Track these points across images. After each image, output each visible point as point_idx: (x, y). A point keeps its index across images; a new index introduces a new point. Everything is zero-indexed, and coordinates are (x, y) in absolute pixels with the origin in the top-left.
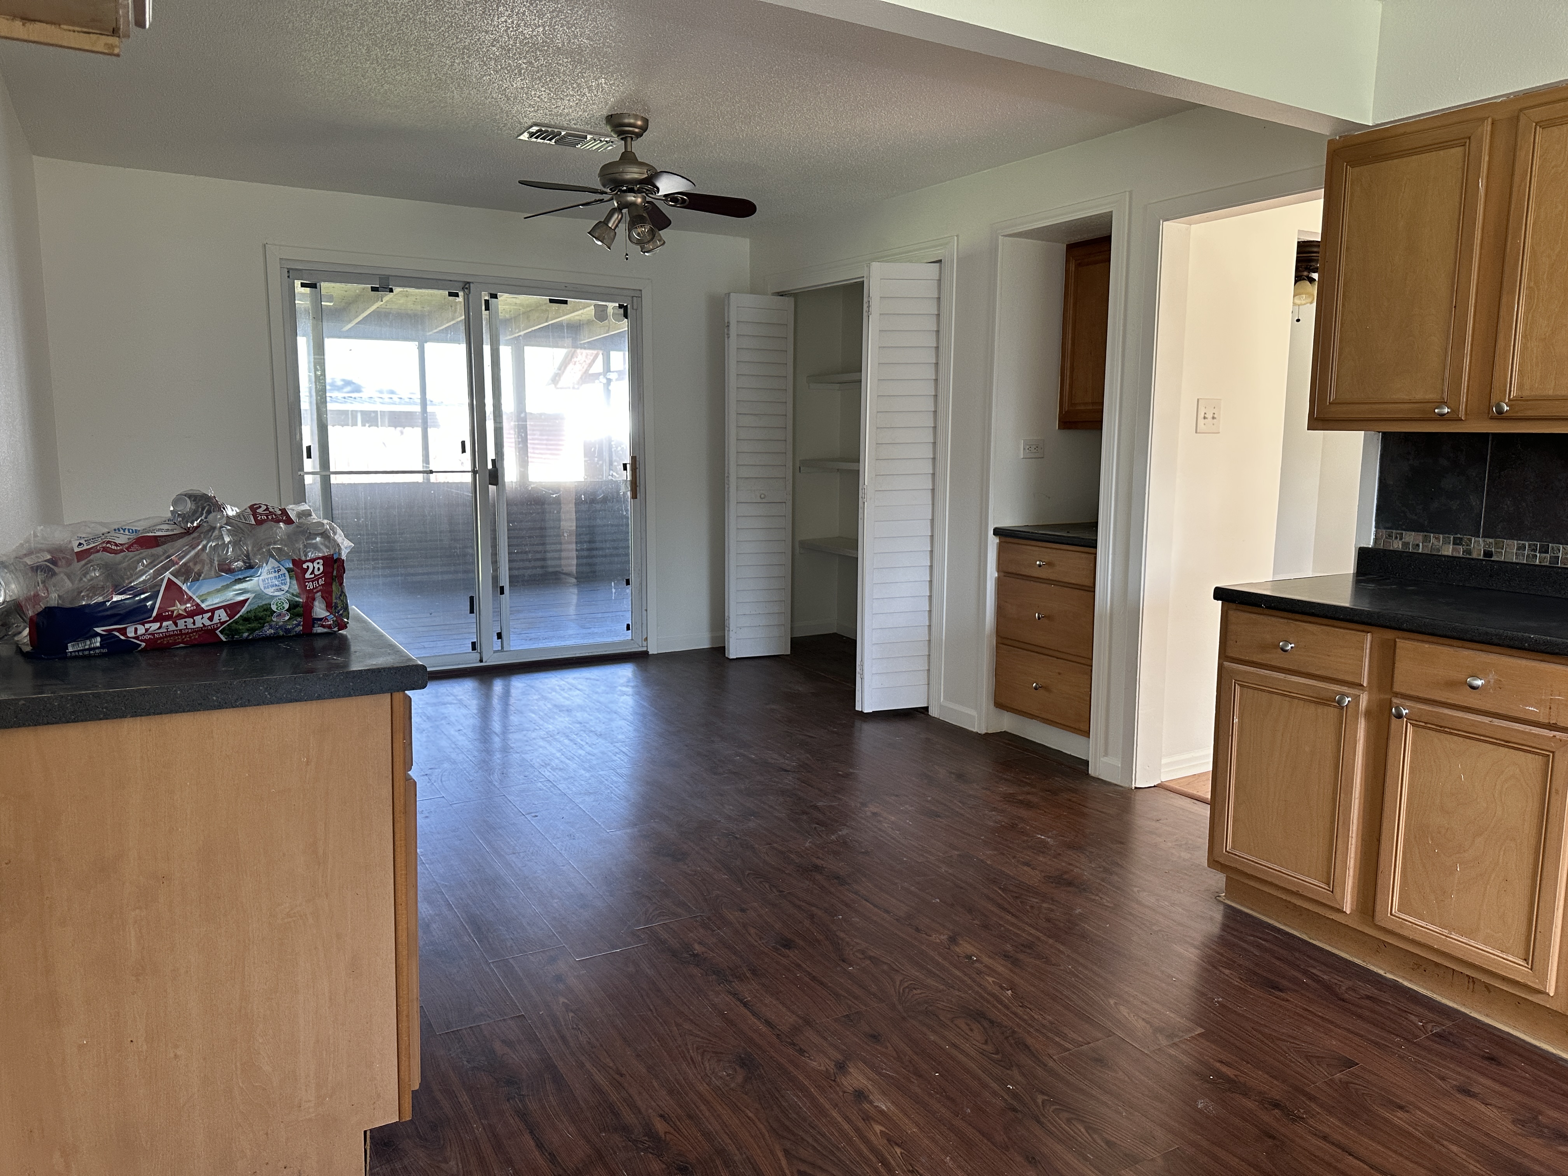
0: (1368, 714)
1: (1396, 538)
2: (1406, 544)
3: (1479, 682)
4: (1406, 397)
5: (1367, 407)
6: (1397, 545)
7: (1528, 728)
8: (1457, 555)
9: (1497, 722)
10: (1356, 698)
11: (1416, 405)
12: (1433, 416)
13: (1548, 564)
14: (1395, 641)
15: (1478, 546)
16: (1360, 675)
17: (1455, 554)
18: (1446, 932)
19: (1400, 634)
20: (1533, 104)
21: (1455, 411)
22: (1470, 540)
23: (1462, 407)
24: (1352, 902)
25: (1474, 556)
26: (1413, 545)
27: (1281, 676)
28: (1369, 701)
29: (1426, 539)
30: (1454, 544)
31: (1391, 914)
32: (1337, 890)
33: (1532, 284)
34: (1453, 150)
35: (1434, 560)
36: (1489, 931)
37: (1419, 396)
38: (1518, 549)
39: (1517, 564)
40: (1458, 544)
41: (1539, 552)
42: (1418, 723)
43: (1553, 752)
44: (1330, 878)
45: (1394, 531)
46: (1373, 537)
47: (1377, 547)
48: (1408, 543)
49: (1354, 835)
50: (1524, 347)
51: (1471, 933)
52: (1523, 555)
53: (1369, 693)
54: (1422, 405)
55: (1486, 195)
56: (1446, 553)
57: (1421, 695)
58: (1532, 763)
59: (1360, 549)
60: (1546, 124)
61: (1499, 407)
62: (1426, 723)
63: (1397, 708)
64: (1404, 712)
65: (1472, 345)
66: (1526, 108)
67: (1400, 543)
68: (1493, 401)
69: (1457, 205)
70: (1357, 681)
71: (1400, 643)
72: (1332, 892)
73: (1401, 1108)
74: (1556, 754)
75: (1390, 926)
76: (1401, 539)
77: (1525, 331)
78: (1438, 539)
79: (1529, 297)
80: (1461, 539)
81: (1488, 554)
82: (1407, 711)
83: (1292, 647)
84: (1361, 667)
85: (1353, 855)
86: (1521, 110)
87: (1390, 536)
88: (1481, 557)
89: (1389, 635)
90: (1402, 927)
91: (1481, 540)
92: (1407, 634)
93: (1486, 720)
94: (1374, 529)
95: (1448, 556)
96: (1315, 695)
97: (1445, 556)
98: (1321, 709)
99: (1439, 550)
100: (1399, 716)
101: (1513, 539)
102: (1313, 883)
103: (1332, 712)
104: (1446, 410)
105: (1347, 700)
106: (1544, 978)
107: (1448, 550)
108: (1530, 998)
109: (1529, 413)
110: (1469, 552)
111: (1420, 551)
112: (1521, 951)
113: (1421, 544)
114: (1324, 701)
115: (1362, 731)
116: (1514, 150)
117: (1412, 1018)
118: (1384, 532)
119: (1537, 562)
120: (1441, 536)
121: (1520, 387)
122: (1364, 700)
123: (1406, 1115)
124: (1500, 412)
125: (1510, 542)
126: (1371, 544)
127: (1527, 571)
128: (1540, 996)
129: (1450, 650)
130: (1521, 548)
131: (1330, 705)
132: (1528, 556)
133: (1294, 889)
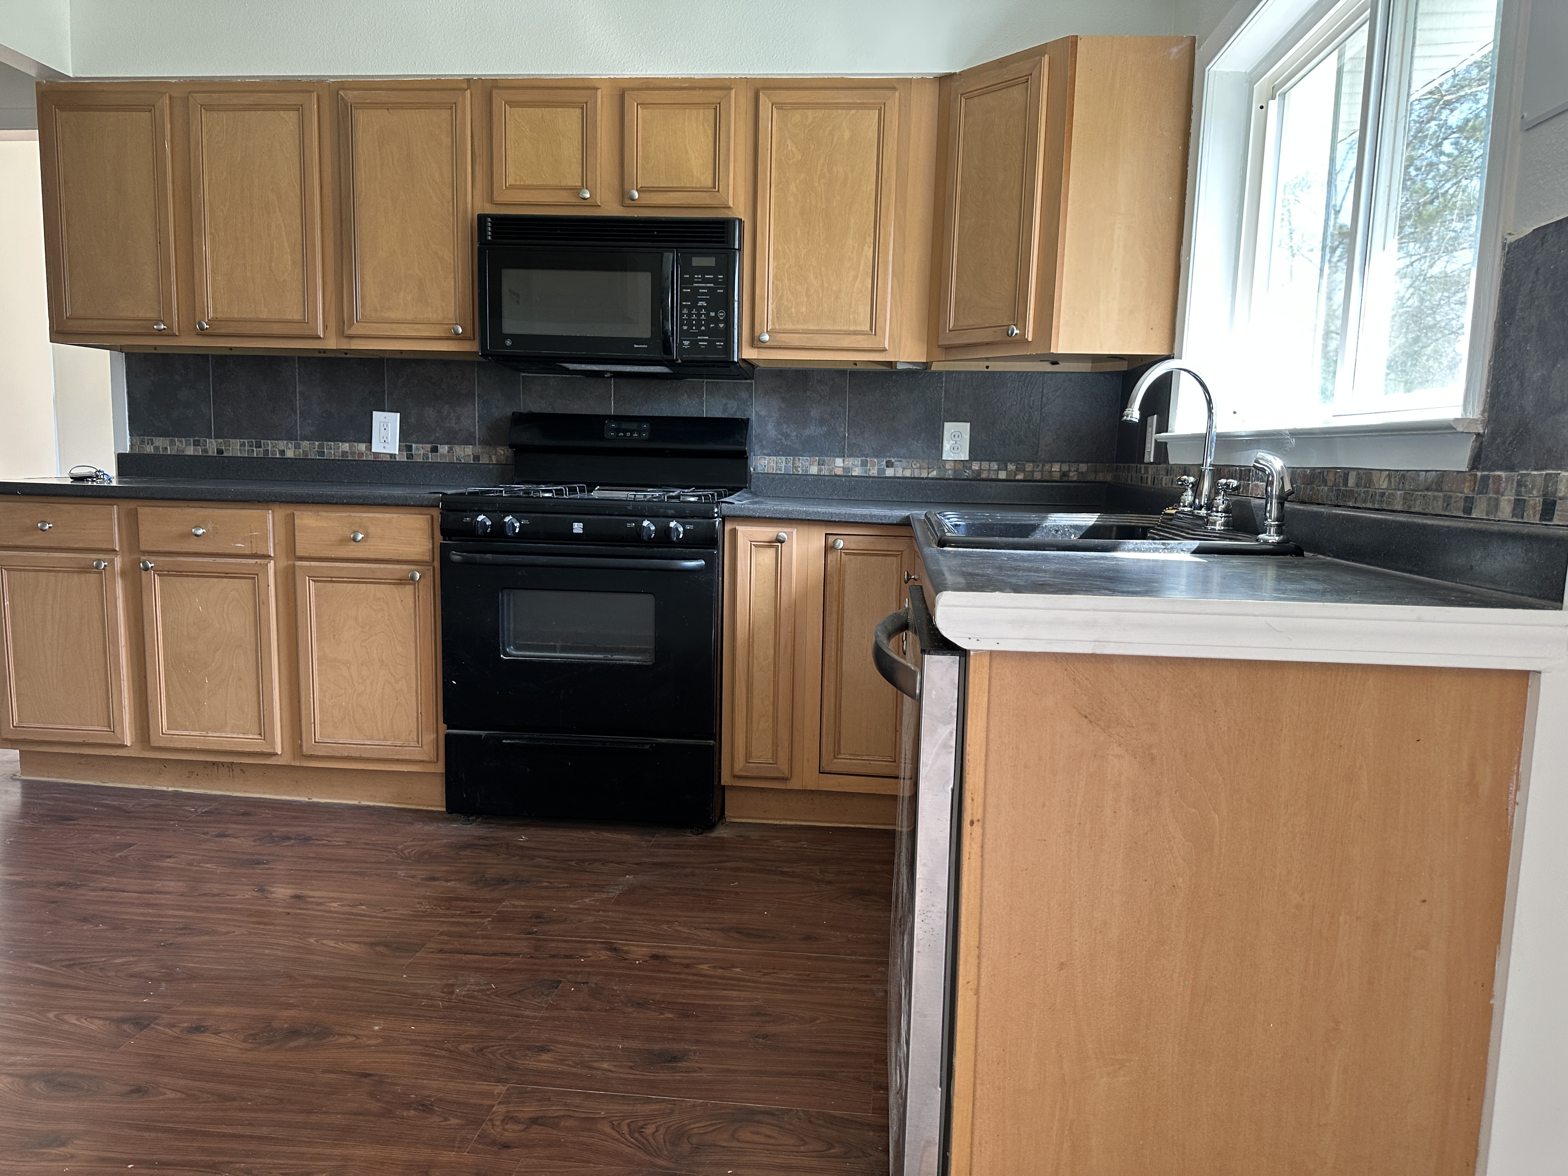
0: (123, 574)
1: (148, 443)
2: (156, 448)
3: (200, 532)
4: (130, 315)
5: (99, 322)
6: (149, 449)
7: (239, 560)
8: (197, 454)
9: (218, 560)
10: (112, 562)
11: (139, 322)
12: (154, 331)
13: (262, 456)
14: (136, 509)
15: (212, 446)
16: (112, 541)
17: (196, 454)
18: (204, 733)
19: (139, 502)
20: (197, 90)
21: (170, 327)
22: (206, 441)
23: (175, 325)
24: (131, 735)
25: (210, 454)
26: (162, 448)
27: (45, 554)
28: (123, 563)
29: (172, 443)
30: (194, 445)
31: (163, 734)
32: (117, 729)
33: (213, 231)
34: (142, 114)
35: (180, 459)
36: (234, 721)
37: (141, 315)
38: (241, 446)
39: (241, 457)
40: (197, 445)
41: (256, 447)
42: (162, 573)
43: (257, 575)
44: (110, 721)
45: (146, 438)
46: (128, 444)
47: (134, 452)
48: (158, 447)
49: (125, 678)
50: (214, 280)
51: (221, 729)
52: (245, 450)
53: (123, 557)
54: (144, 322)
55: (172, 156)
56: (188, 453)
57: (161, 549)
58: (244, 585)
59: (118, 454)
60: (209, 108)
61: (200, 324)
62: (168, 571)
63: (144, 563)
64: (150, 566)
65: (176, 275)
66: (195, 92)
67: (152, 447)
68: (197, 321)
69: (151, 159)
70: (110, 547)
71: (141, 510)
72: (113, 732)
73: (170, 857)
74: (259, 575)
75: (162, 744)
76: (152, 444)
77: (213, 266)
78: (181, 442)
79: (213, 241)
80: (199, 441)
81: (220, 452)
82: (153, 565)
83: (50, 527)
84: (112, 535)
85: (126, 696)
86: (190, 92)
87: (143, 442)
88: (215, 455)
89: (131, 505)
90: (171, 741)
91: (213, 440)
92: (147, 502)
93: (211, 560)
94: (128, 437)
95: (190, 456)
96: (77, 566)
97: (187, 456)
98: (83, 577)
99: (183, 451)
100: (146, 569)
101: (236, 438)
102: (95, 729)
103: (93, 577)
104: (162, 327)
105: (103, 564)
106: (273, 743)
107: (190, 451)
108: (266, 762)
109: (223, 331)
110: (205, 451)
111: (169, 453)
112: (256, 729)
113: (169, 448)
114: (85, 570)
115: (120, 588)
116: (188, 123)
117: (187, 808)
118: (137, 439)
119: (255, 455)
120: (184, 439)
121: (215, 310)
122: (118, 562)
123: (174, 860)
124: (202, 329)
125: (234, 441)
126: (128, 451)
127: (249, 461)
128: (274, 758)
129: (179, 510)
130: (243, 445)
131: (90, 572)
132: (248, 451)
133: (80, 740)
